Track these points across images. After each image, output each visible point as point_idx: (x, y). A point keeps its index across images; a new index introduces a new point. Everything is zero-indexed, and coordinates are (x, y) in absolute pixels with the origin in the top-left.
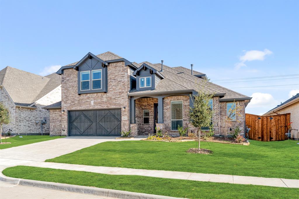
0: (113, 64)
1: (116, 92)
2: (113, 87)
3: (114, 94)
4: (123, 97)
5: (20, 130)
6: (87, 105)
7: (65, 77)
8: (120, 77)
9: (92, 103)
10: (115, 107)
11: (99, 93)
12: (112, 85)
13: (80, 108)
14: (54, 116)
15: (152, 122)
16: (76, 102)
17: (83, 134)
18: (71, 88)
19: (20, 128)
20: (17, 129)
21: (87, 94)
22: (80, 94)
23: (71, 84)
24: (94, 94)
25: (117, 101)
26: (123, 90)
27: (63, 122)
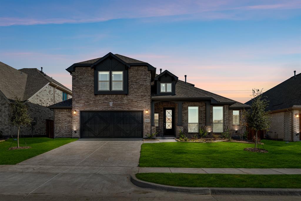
0: (134, 67)
1: (138, 95)
2: (135, 90)
3: (135, 97)
4: (145, 100)
5: (13, 131)
6: (105, 107)
7: (77, 74)
8: (142, 81)
9: (111, 104)
10: (136, 110)
11: (118, 94)
12: (134, 87)
13: (96, 108)
14: (60, 117)
15: (161, 124)
16: (92, 103)
17: (98, 136)
18: (85, 88)
19: (13, 129)
20: (10, 130)
21: (104, 94)
22: (96, 95)
23: (85, 83)
24: (113, 96)
25: (138, 103)
26: (146, 94)
27: (74, 123)
